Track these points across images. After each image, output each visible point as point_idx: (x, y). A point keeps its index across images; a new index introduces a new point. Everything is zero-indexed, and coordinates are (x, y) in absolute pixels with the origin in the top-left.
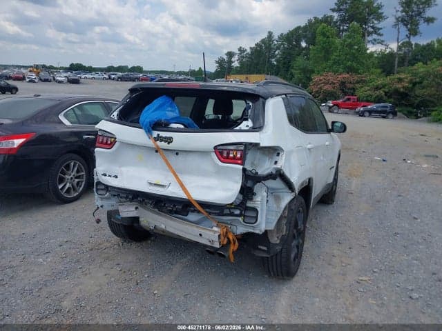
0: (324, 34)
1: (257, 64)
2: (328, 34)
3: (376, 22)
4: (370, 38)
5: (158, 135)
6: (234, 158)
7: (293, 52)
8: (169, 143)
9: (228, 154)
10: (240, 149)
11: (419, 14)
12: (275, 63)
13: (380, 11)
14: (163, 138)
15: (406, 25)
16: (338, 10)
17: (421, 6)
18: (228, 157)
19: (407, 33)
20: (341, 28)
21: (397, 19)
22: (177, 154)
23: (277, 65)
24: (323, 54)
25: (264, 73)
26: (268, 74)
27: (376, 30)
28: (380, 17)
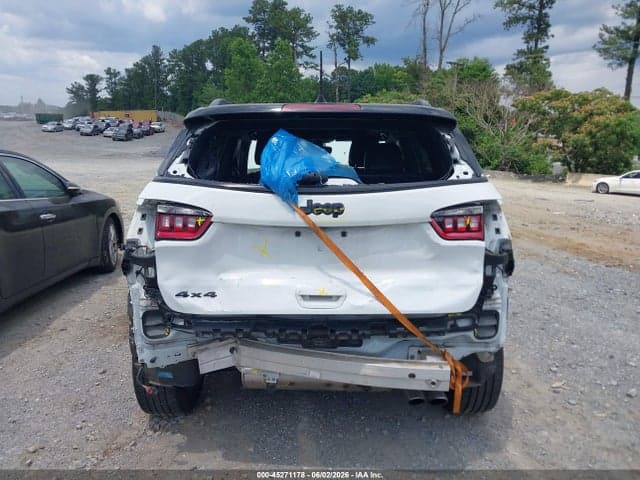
0: (241, 53)
1: (141, 94)
2: (246, 52)
3: (305, 39)
4: (300, 61)
5: (309, 202)
6: (468, 229)
7: (195, 78)
8: (336, 215)
9: (455, 224)
10: (475, 212)
11: (357, 32)
12: (169, 94)
13: (309, 25)
14: (323, 206)
15: (343, 45)
16: (255, 21)
17: (358, 23)
18: (455, 229)
19: (346, 55)
20: (261, 45)
21: (332, 37)
22: (344, 234)
23: (173, 97)
24: (243, 80)
25: (152, 108)
26: (160, 110)
27: (307, 50)
28: (310, 34)
